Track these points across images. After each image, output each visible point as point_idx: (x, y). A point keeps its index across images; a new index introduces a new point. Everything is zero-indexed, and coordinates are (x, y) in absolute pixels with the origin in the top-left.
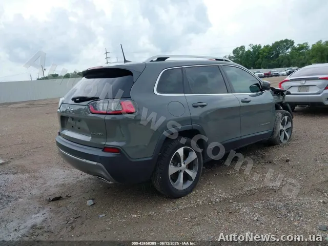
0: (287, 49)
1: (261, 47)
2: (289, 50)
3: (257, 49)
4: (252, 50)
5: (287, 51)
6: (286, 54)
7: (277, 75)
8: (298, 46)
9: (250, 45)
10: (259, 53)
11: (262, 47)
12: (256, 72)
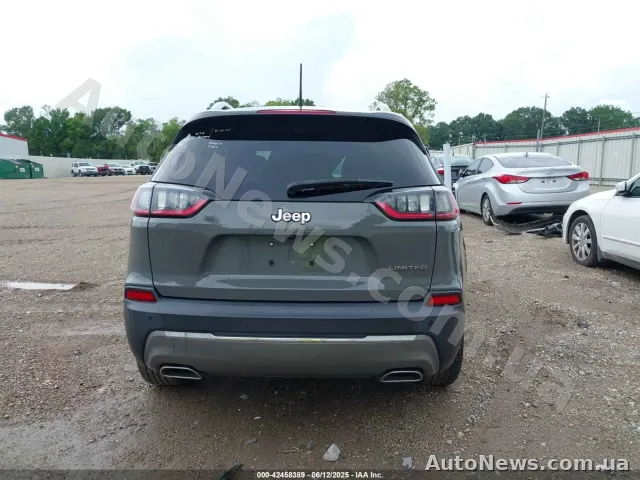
0: (121, 124)
1: (68, 114)
2: (124, 128)
3: (60, 117)
4: (49, 118)
5: (121, 129)
6: (118, 133)
7: (120, 173)
8: (138, 123)
9: (44, 107)
10: (66, 127)
11: (72, 115)
12: (81, 165)
